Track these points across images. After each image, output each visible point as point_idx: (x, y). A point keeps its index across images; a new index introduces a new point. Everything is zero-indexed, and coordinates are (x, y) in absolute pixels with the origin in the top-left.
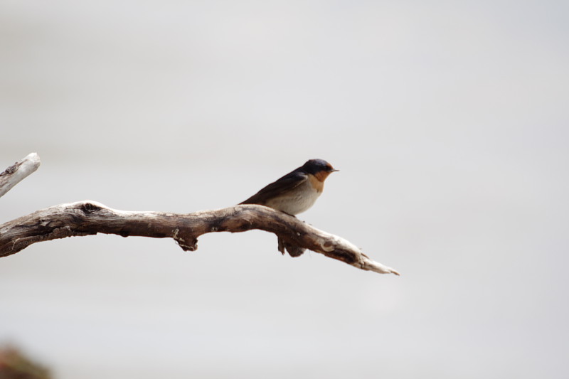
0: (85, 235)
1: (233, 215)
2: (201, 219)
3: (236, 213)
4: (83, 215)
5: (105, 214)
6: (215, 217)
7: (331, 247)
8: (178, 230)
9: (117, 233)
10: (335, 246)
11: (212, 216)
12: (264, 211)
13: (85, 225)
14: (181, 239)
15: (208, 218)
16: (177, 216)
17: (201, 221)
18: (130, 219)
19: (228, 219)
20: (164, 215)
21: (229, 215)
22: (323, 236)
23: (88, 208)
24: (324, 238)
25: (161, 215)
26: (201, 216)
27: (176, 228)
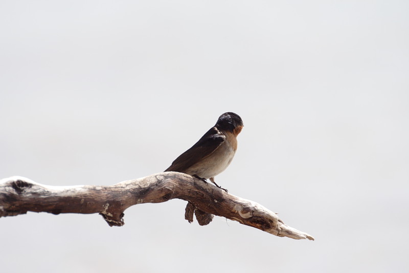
0: (16, 215)
1: (157, 185)
2: (128, 191)
3: (159, 182)
4: (15, 193)
5: (38, 191)
6: (140, 188)
7: (249, 213)
8: (108, 205)
9: (48, 211)
10: (253, 212)
11: (137, 187)
12: (184, 178)
13: (17, 204)
14: (109, 214)
15: (134, 189)
16: (106, 188)
17: (129, 193)
18: (62, 195)
19: (153, 190)
20: (94, 189)
21: (152, 185)
22: (239, 201)
23: (19, 186)
24: (241, 204)
25: (92, 189)
26: (128, 188)
27: (106, 202)
